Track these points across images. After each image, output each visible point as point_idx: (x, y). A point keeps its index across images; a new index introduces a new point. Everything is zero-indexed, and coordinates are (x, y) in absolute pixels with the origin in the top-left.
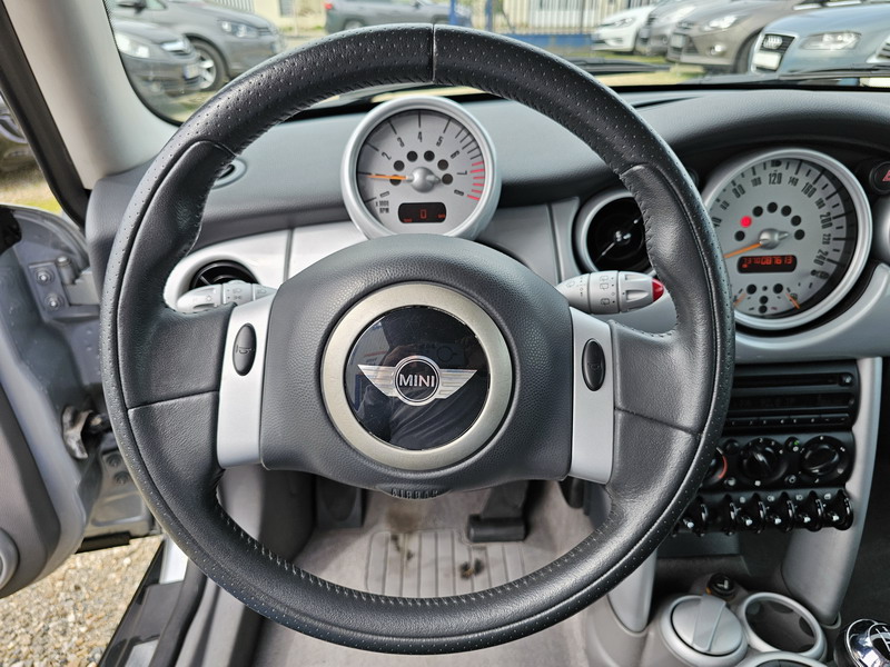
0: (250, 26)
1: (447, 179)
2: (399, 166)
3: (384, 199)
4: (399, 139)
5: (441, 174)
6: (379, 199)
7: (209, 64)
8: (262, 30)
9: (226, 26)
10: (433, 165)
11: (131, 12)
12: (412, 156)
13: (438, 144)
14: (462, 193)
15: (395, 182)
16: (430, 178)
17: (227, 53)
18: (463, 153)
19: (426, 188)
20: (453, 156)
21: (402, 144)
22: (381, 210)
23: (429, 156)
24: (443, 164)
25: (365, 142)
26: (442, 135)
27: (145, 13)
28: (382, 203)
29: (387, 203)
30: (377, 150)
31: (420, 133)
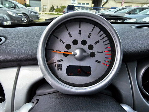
0: (34, 12)
1: (92, 55)
2: (68, 47)
3: (60, 63)
4: (69, 33)
5: (89, 52)
6: (57, 63)
7: (26, 18)
8: (36, 13)
9: (30, 12)
10: (86, 47)
11: (13, 9)
12: (75, 42)
13: (89, 37)
14: (99, 62)
15: (66, 55)
16: (85, 54)
17: (29, 16)
18: (101, 42)
19: (81, 59)
20: (96, 43)
21: (71, 36)
22: (58, 69)
23: (84, 43)
24: (91, 47)
25: (52, 34)
26: (91, 32)
27: (16, 9)
28: (58, 65)
29: (61, 65)
30: (58, 38)
31: (80, 31)
